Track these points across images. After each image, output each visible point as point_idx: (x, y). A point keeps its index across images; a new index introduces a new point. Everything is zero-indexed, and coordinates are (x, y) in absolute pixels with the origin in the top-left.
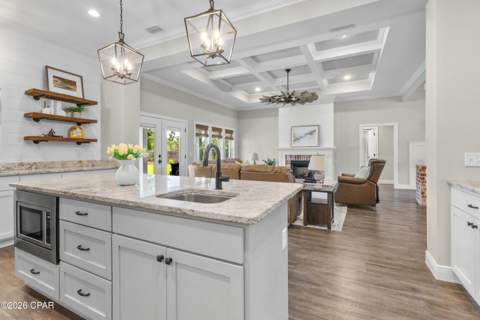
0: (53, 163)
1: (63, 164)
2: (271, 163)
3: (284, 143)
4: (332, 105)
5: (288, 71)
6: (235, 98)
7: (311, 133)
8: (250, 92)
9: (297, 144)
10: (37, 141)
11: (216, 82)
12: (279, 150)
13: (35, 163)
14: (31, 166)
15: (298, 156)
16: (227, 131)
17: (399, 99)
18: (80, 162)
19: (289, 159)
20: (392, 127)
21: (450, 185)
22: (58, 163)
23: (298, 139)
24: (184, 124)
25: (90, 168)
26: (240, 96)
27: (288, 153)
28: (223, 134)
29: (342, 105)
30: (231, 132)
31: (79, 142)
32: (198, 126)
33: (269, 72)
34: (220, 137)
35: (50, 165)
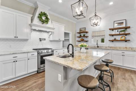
0: (116, 47)
1: (120, 48)
10: (112, 41)
13: (112, 47)
14: (111, 47)
18: (126, 47)
22: (118, 47)
25: (131, 50)
31: (126, 41)
35: (116, 48)
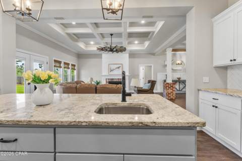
2: (98, 83)
3: (105, 72)
4: (128, 55)
5: (112, 35)
6: (78, 46)
7: (118, 68)
8: (87, 44)
9: (112, 73)
11: (69, 34)
12: (102, 76)
15: (112, 79)
16: (72, 65)
17: (153, 54)
19: (108, 81)
20: (151, 66)
21: (199, 90)
23: (112, 70)
24: (46, 59)
26: (82, 45)
27: (107, 78)
28: (70, 66)
29: (133, 55)
30: (74, 66)
32: (55, 61)
33: (101, 34)
34: (69, 68)
